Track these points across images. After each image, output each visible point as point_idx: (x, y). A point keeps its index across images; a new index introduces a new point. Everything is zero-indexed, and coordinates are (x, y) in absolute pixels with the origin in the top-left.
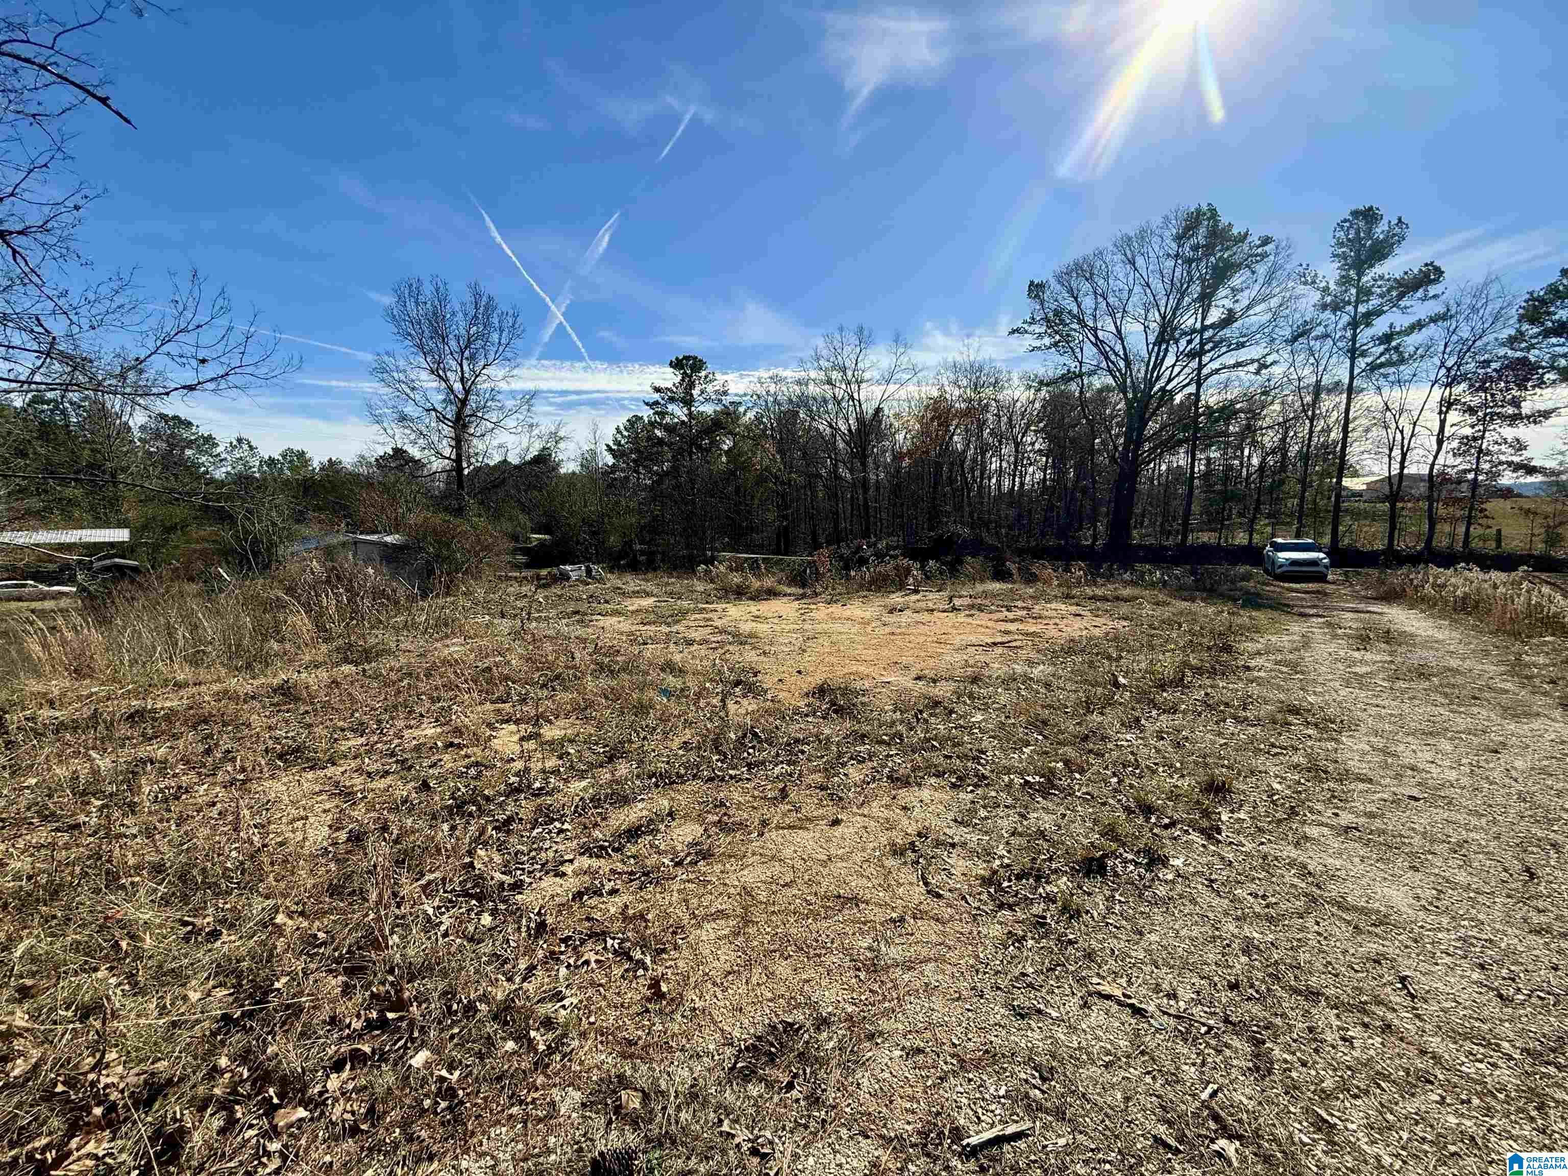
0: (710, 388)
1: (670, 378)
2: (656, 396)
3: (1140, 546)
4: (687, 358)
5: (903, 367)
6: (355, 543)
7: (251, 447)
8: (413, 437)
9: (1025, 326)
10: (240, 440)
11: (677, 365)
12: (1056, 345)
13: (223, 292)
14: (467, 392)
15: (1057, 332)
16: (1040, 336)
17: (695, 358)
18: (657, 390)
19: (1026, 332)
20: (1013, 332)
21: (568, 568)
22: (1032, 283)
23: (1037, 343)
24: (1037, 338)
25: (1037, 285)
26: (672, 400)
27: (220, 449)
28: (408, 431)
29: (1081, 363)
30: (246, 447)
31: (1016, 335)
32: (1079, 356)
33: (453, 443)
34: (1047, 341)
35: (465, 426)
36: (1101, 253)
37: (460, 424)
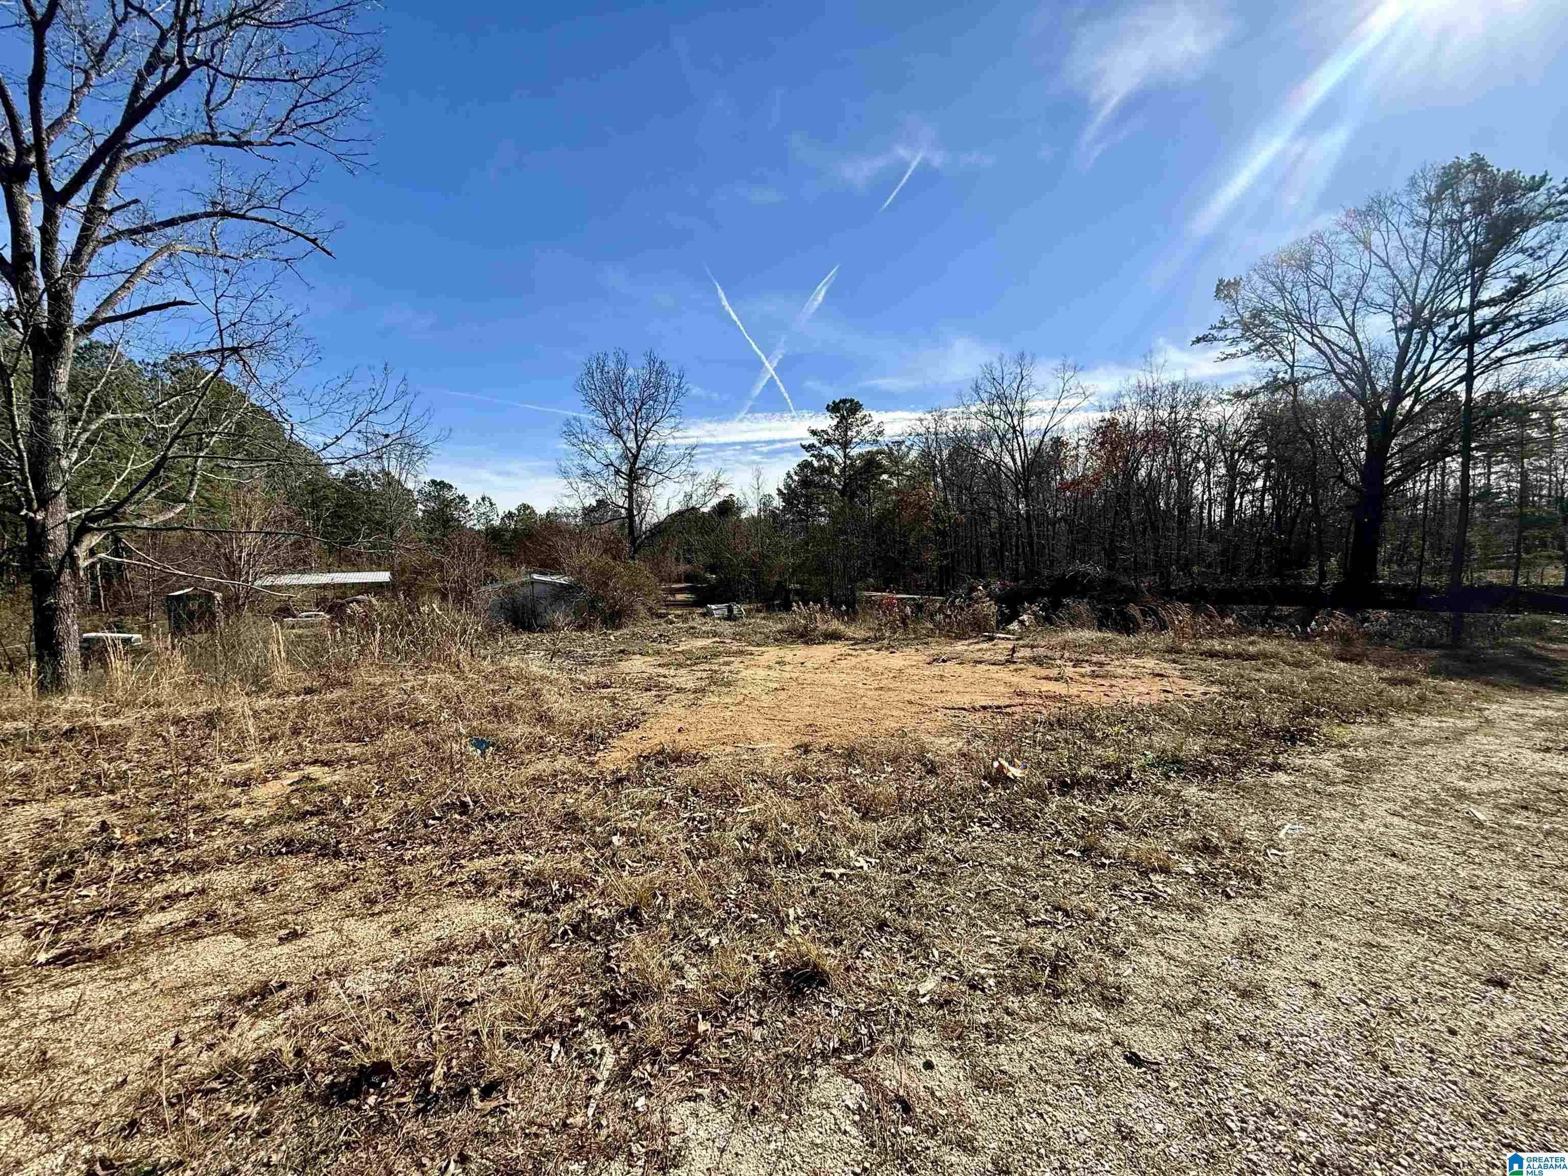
0: (865, 430)
1: (827, 422)
2: (814, 440)
3: (1386, 586)
4: (844, 401)
5: (1072, 392)
6: (532, 583)
7: (492, 504)
8: (593, 490)
9: (1214, 332)
10: (483, 499)
11: (834, 408)
12: (1258, 348)
13: (405, 379)
14: (639, 448)
15: (1257, 335)
16: (1234, 341)
17: (852, 401)
18: (814, 433)
19: (1215, 339)
20: (1198, 340)
21: (713, 607)
22: (1221, 281)
23: (1232, 350)
24: (1231, 344)
25: (1229, 284)
26: (828, 442)
27: (470, 506)
28: (588, 484)
29: (1292, 367)
30: (488, 504)
31: (1202, 344)
32: (1290, 358)
33: (626, 493)
34: (1245, 346)
35: (637, 478)
36: (1320, 237)
37: (633, 476)
